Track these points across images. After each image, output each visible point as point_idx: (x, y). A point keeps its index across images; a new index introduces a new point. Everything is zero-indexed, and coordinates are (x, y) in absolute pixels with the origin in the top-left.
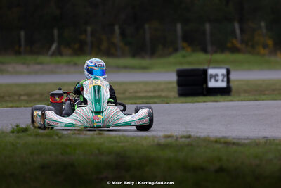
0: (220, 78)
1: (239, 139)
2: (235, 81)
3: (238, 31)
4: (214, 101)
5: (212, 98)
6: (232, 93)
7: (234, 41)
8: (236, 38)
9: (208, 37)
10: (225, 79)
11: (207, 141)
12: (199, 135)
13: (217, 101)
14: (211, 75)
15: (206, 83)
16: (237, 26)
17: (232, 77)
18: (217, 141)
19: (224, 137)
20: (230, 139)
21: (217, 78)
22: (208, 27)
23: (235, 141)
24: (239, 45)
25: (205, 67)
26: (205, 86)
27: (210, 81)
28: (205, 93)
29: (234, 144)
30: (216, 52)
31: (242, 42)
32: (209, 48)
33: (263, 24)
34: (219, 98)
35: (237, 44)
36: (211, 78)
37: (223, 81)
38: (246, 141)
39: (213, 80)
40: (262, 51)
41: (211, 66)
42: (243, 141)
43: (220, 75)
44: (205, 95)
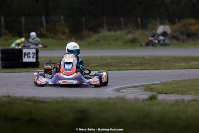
0: (31, 55)
1: (45, 98)
2: (42, 58)
3: (44, 22)
4: (27, 72)
5: (26, 70)
6: (40, 66)
7: (42, 30)
8: (43, 27)
9: (23, 26)
10: (35, 56)
11: (21, 100)
12: (16, 95)
13: (29, 72)
14: (25, 53)
15: (22, 60)
16: (43, 18)
17: (40, 55)
18: (29, 100)
19: (33, 97)
21: (29, 55)
22: (23, 18)
23: (42, 100)
24: (45, 33)
26: (20, 61)
28: (21, 66)
29: (40, 102)
31: (47, 30)
32: (24, 34)
33: (62, 17)
34: (30, 69)
35: (44, 31)
36: (25, 56)
37: (33, 57)
38: (50, 100)
39: (26, 57)
40: (61, 37)
42: (47, 100)
43: (31, 53)
44: (20, 67)
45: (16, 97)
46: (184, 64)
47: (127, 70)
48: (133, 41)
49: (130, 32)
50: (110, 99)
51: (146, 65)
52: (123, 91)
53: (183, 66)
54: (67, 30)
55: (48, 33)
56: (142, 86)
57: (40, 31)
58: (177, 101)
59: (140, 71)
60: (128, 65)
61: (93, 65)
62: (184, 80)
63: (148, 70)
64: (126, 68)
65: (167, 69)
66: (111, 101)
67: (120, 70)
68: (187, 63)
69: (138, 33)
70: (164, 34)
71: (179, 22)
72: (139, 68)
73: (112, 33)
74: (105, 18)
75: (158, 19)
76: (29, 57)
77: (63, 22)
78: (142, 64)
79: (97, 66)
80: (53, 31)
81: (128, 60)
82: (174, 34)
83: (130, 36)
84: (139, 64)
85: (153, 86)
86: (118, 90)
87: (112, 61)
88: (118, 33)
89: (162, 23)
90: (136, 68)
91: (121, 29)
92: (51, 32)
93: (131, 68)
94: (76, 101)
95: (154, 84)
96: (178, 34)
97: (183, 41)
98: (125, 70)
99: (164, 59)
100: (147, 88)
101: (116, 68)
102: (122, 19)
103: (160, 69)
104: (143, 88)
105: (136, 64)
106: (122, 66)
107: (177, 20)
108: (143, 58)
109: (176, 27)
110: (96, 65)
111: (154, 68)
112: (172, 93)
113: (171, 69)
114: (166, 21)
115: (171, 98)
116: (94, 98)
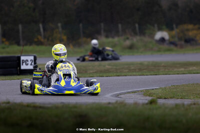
0: (30, 63)
1: (44, 104)
3: (42, 30)
5: (24, 77)
7: (39, 37)
8: (41, 35)
10: (33, 64)
12: (15, 101)
14: (23, 60)
15: (20, 67)
16: (41, 26)
17: (38, 62)
18: (28, 106)
20: (38, 104)
21: (27, 63)
22: (20, 27)
23: (42, 105)
24: (42, 40)
25: (19, 55)
26: (18, 68)
27: (23, 65)
28: (19, 73)
29: (40, 107)
30: (26, 45)
31: (45, 37)
32: (21, 42)
33: (59, 25)
35: (41, 39)
36: (23, 63)
37: (31, 65)
38: (50, 106)
39: (24, 64)
41: (23, 54)
42: (47, 106)
43: (29, 61)
44: (18, 75)
45: (15, 103)
46: (183, 69)
47: (126, 76)
48: (131, 48)
49: (128, 38)
50: (109, 103)
51: (144, 71)
52: (122, 96)
53: (182, 71)
54: (65, 38)
55: (46, 40)
56: (141, 91)
57: (38, 39)
58: (177, 105)
59: (139, 77)
60: (127, 71)
61: (91, 72)
62: (183, 85)
63: (147, 75)
64: (125, 74)
65: (166, 74)
66: (110, 106)
67: (118, 76)
68: (185, 68)
69: (136, 40)
70: (162, 40)
71: (177, 27)
72: (137, 74)
73: (110, 40)
74: (102, 25)
75: (156, 25)
76: (27, 65)
77: (60, 29)
78: (140, 70)
79: (96, 72)
80: (50, 39)
81: (126, 66)
82: (172, 40)
83: (128, 43)
84: (137, 70)
85: (153, 91)
86: (117, 96)
87: (110, 67)
88: (116, 39)
89: (160, 29)
90: (134, 74)
91: (118, 36)
92: (48, 39)
93: (130, 74)
94: (75, 106)
95: (153, 89)
96: (176, 39)
97: (182, 47)
98: (124, 76)
99: (163, 65)
100: (146, 93)
101: (115, 74)
102: (120, 26)
103: (159, 75)
104: (142, 93)
105: (134, 70)
106: (120, 72)
107: (174, 26)
108: (141, 64)
109: (174, 33)
110: (94, 71)
111: (153, 73)
112: (171, 98)
113: (169, 74)
114: (164, 27)
115: (171, 102)
116: (94, 103)
